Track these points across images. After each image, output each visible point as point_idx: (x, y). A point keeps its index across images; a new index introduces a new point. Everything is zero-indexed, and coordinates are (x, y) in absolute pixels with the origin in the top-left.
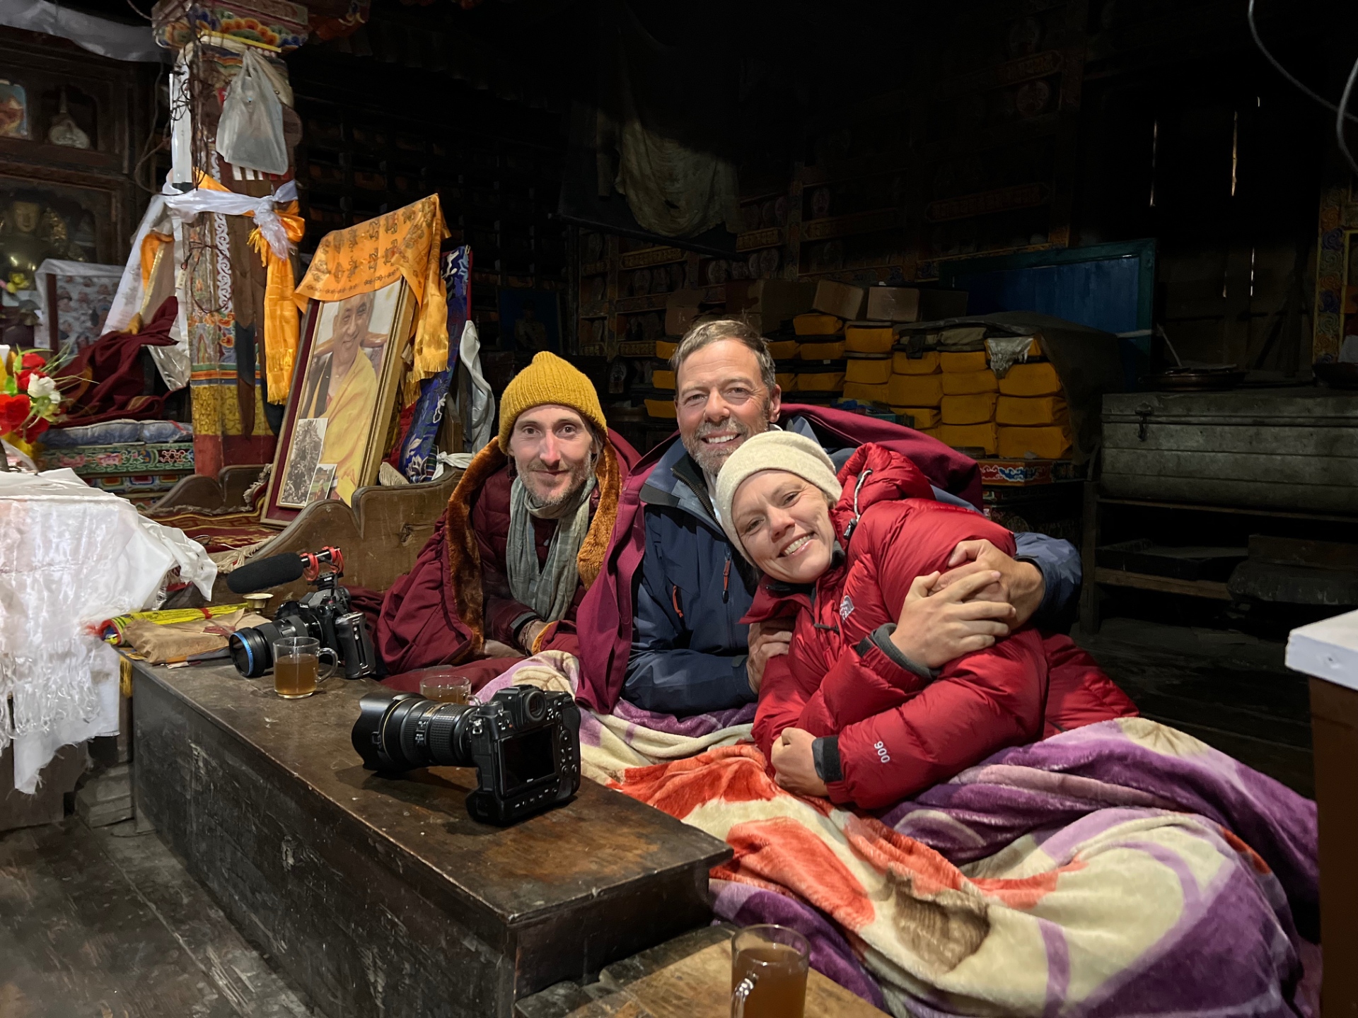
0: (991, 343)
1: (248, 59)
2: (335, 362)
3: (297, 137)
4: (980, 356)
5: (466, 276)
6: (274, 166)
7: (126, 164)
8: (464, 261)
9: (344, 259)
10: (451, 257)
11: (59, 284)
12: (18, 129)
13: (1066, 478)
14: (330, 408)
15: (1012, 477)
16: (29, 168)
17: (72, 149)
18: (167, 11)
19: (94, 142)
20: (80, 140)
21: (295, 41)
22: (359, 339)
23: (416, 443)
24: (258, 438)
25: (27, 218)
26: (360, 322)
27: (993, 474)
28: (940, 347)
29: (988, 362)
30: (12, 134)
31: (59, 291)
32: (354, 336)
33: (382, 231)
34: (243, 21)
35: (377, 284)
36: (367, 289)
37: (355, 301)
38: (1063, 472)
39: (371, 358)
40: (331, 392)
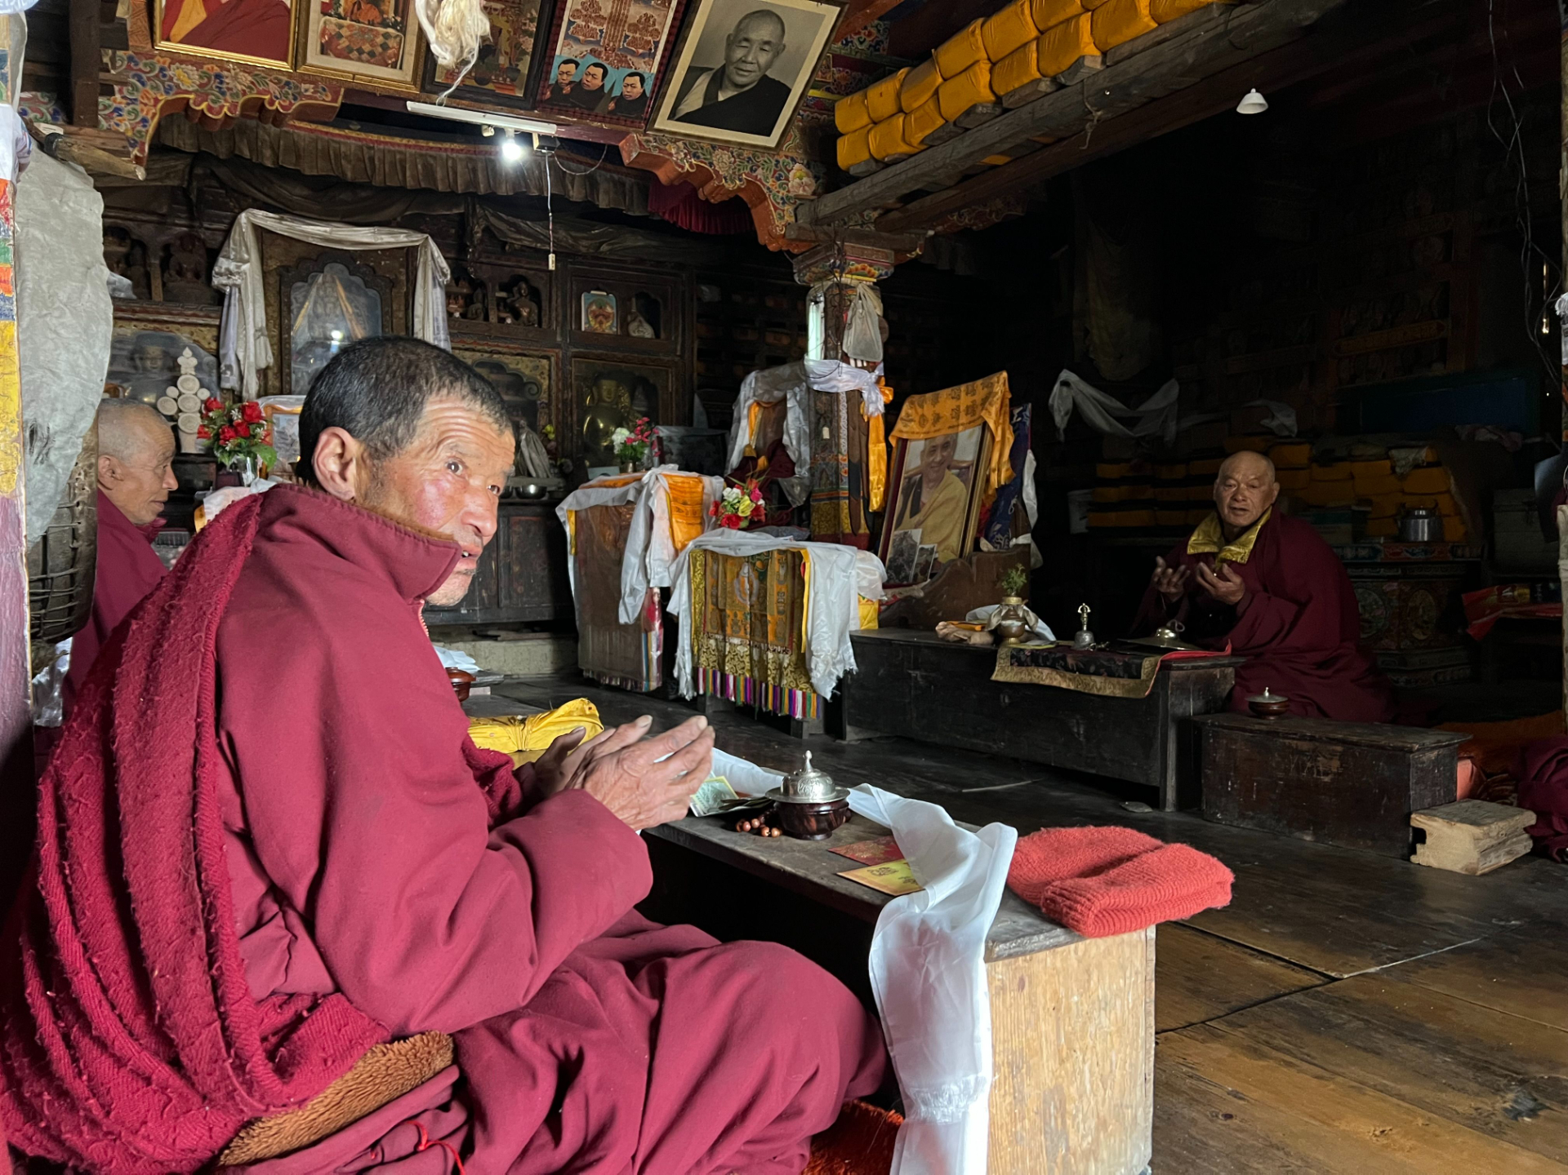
0: (1394, 453)
1: (860, 290)
2: (925, 481)
3: (886, 335)
4: (1388, 463)
5: (1028, 423)
6: (875, 357)
7: (679, 348)
8: (1028, 413)
9: (928, 410)
10: (1016, 411)
11: (665, 443)
12: (611, 327)
13: (1463, 556)
14: (924, 511)
15: (1413, 554)
16: (620, 355)
17: (643, 339)
18: (809, 262)
19: (657, 334)
20: (647, 332)
21: (886, 274)
22: (945, 465)
23: (998, 527)
24: (861, 535)
25: (609, 392)
26: (945, 454)
27: (1399, 554)
28: (1351, 458)
29: (1393, 468)
30: (607, 331)
31: (665, 449)
32: (941, 463)
33: (963, 394)
34: (859, 266)
35: (961, 428)
36: (950, 431)
37: (939, 441)
38: (1460, 552)
39: (958, 475)
40: (924, 499)
